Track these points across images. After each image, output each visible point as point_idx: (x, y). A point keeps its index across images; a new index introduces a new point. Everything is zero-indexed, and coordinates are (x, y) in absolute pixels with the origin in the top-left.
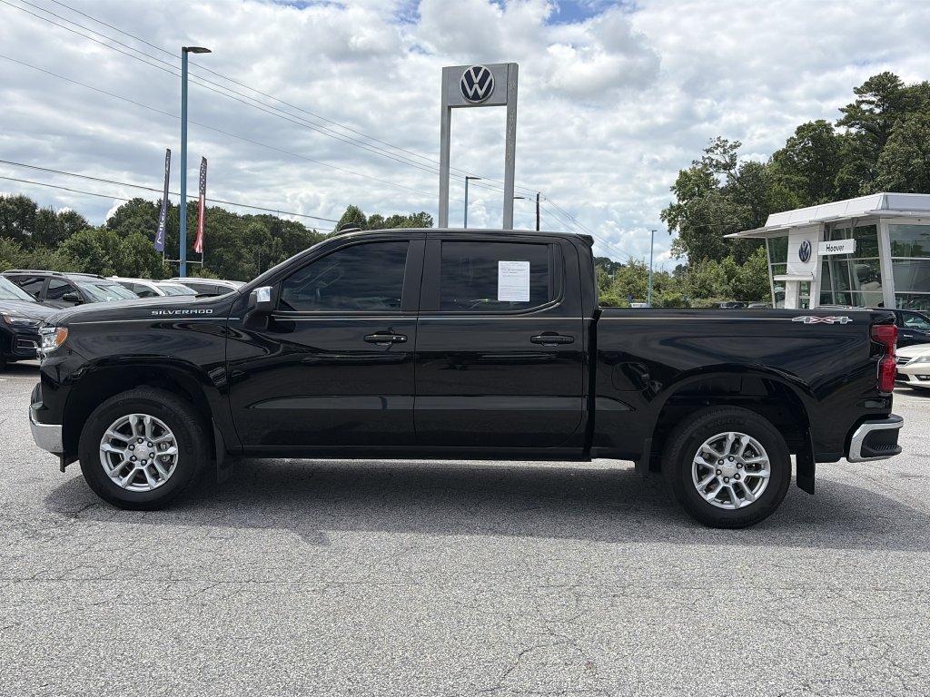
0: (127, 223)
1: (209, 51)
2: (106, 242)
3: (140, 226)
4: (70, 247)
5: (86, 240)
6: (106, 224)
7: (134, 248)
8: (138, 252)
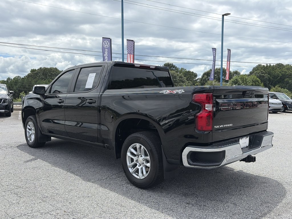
0: (255, 72)
1: (230, 14)
2: (243, 79)
3: (259, 73)
4: (232, 81)
5: (237, 79)
6: (249, 73)
7: (252, 80)
8: (253, 82)
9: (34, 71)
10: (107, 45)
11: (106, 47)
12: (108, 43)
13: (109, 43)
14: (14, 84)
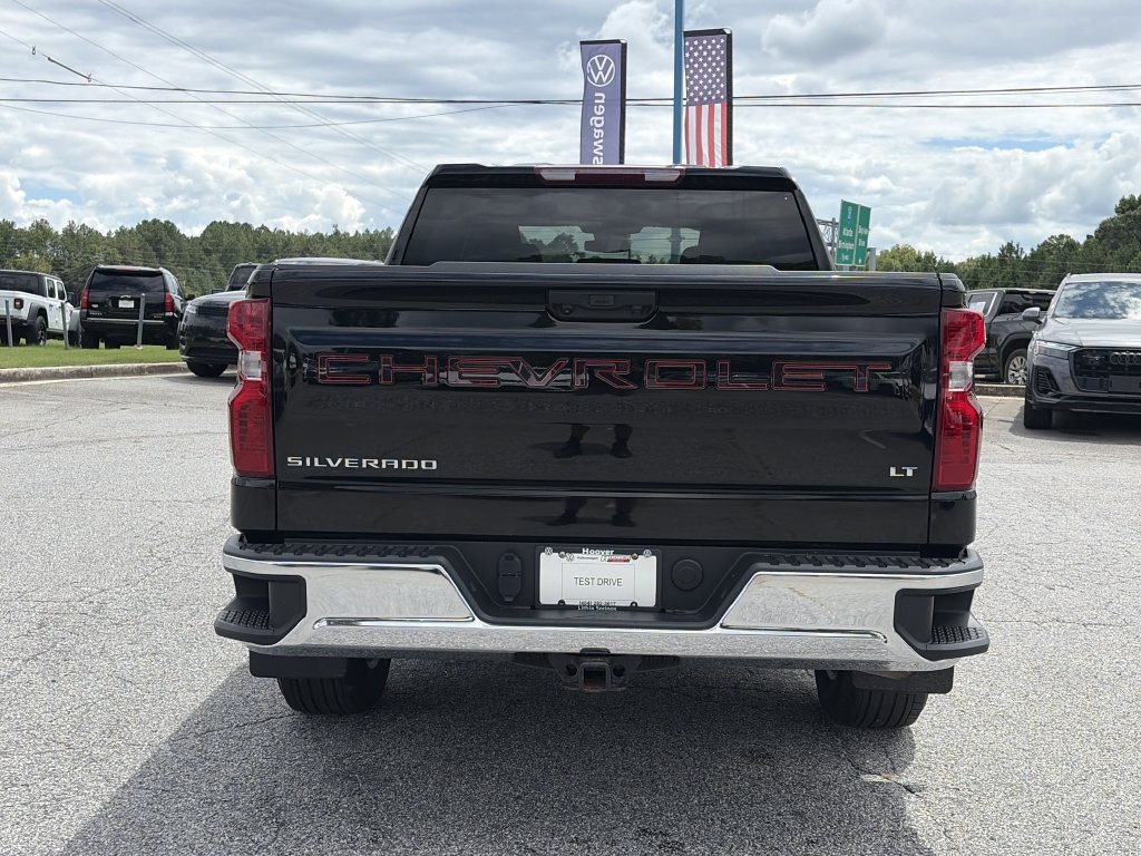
9: (1133, 208)
10: (605, 75)
11: (600, 81)
12: (608, 63)
13: (613, 65)
14: (1027, 274)
